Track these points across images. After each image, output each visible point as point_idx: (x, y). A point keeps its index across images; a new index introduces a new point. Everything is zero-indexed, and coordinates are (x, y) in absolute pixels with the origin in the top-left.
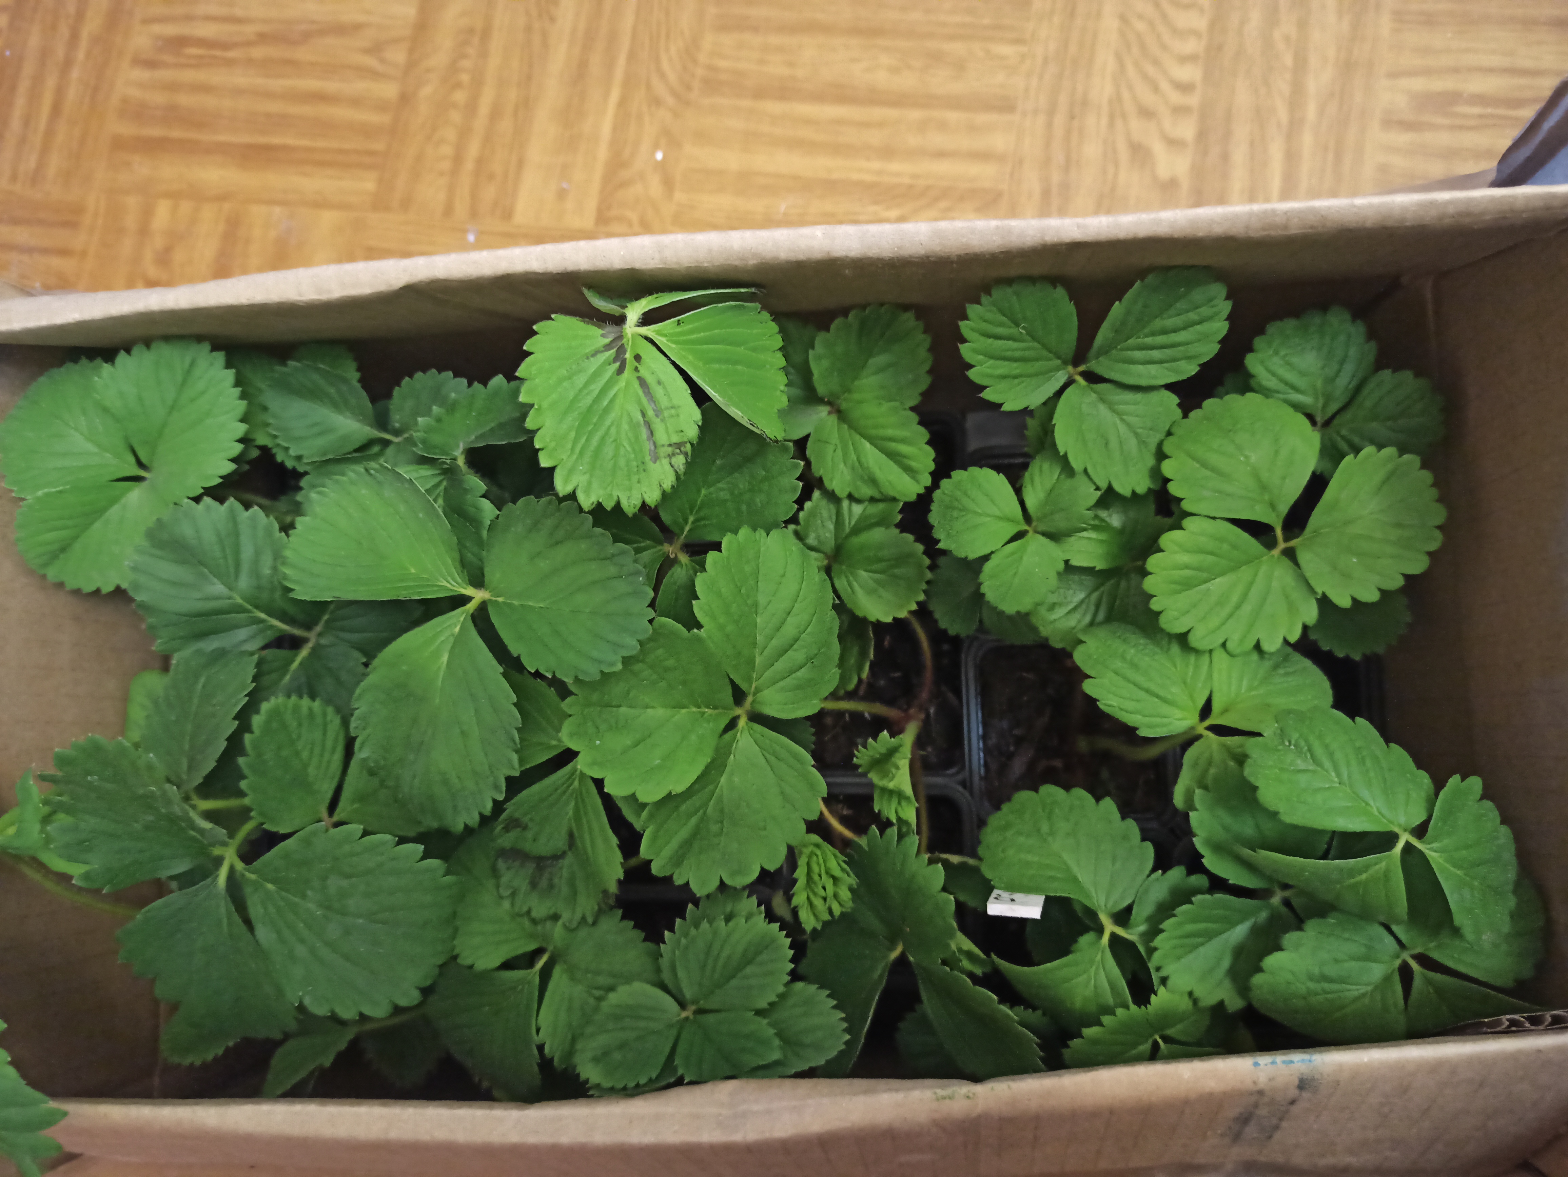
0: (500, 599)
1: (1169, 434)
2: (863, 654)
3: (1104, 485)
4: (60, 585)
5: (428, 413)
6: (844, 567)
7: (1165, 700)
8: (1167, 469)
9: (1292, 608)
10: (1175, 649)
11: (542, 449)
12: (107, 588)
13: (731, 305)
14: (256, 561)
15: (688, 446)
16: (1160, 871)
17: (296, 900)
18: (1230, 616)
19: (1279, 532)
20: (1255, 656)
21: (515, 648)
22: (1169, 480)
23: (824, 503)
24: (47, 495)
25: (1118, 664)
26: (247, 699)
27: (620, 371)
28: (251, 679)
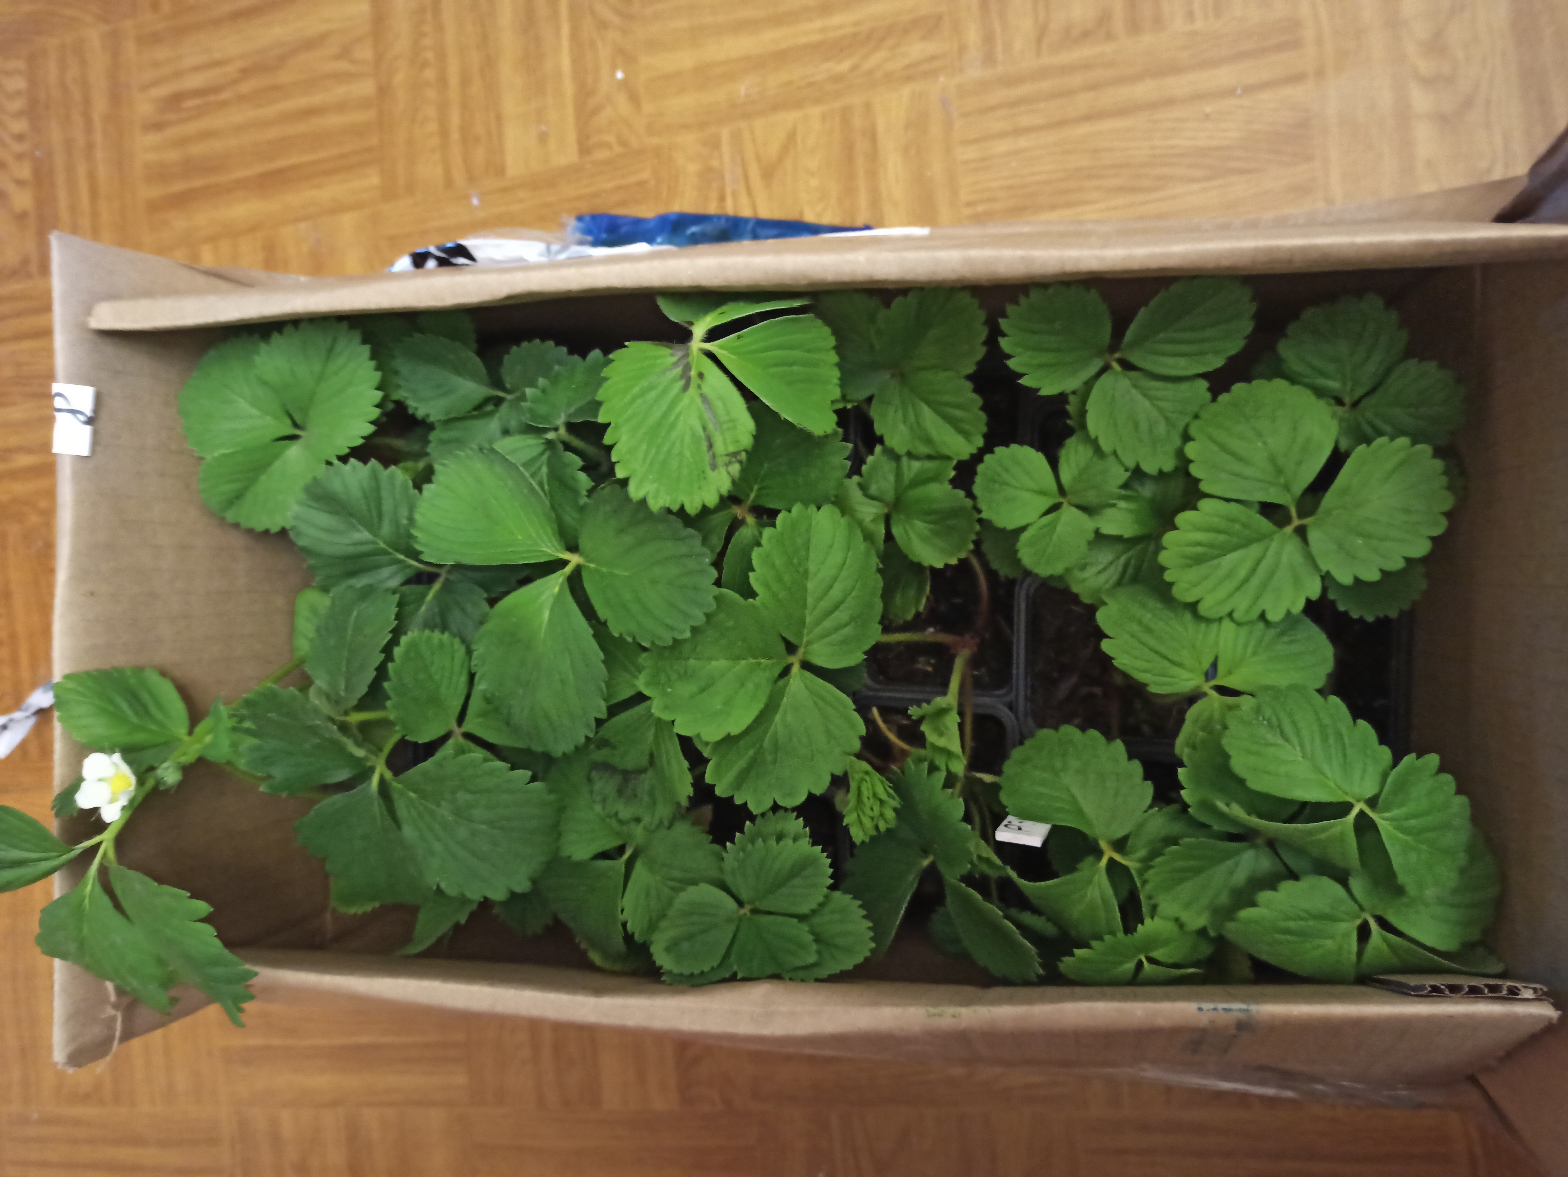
0: (592, 565)
1: (1196, 416)
2: (921, 590)
3: (1131, 465)
4: (236, 526)
5: (533, 384)
6: (902, 517)
7: (1174, 663)
8: (1190, 450)
9: (1297, 582)
10: (1188, 616)
11: (618, 462)
12: (275, 529)
13: (786, 318)
14: (395, 513)
15: (743, 456)
16: (1157, 809)
17: (433, 807)
18: (1238, 589)
19: (1293, 511)
20: (1261, 625)
21: (603, 612)
22: (1191, 461)
23: (884, 459)
24: (224, 455)
25: (1135, 627)
26: (391, 635)
27: (686, 388)
28: (393, 617)
